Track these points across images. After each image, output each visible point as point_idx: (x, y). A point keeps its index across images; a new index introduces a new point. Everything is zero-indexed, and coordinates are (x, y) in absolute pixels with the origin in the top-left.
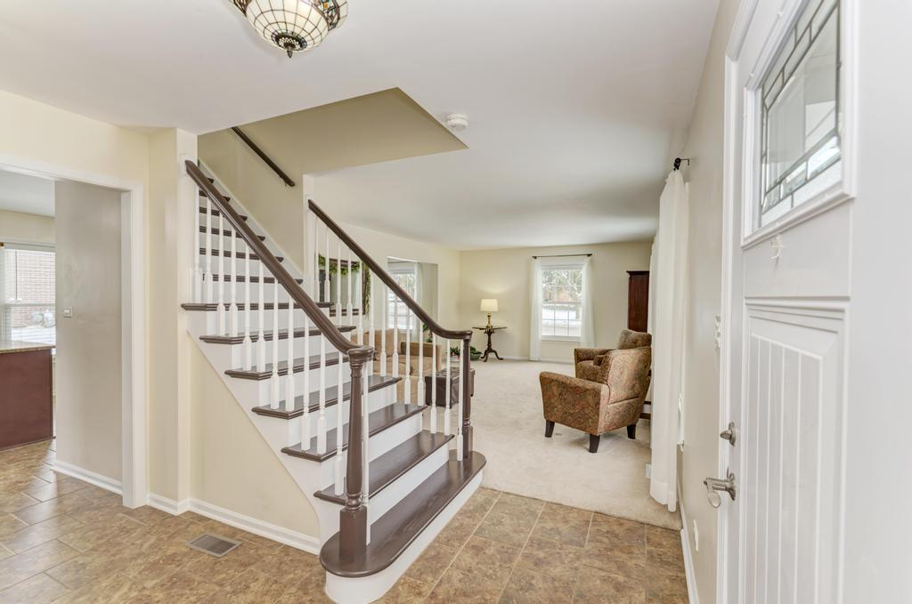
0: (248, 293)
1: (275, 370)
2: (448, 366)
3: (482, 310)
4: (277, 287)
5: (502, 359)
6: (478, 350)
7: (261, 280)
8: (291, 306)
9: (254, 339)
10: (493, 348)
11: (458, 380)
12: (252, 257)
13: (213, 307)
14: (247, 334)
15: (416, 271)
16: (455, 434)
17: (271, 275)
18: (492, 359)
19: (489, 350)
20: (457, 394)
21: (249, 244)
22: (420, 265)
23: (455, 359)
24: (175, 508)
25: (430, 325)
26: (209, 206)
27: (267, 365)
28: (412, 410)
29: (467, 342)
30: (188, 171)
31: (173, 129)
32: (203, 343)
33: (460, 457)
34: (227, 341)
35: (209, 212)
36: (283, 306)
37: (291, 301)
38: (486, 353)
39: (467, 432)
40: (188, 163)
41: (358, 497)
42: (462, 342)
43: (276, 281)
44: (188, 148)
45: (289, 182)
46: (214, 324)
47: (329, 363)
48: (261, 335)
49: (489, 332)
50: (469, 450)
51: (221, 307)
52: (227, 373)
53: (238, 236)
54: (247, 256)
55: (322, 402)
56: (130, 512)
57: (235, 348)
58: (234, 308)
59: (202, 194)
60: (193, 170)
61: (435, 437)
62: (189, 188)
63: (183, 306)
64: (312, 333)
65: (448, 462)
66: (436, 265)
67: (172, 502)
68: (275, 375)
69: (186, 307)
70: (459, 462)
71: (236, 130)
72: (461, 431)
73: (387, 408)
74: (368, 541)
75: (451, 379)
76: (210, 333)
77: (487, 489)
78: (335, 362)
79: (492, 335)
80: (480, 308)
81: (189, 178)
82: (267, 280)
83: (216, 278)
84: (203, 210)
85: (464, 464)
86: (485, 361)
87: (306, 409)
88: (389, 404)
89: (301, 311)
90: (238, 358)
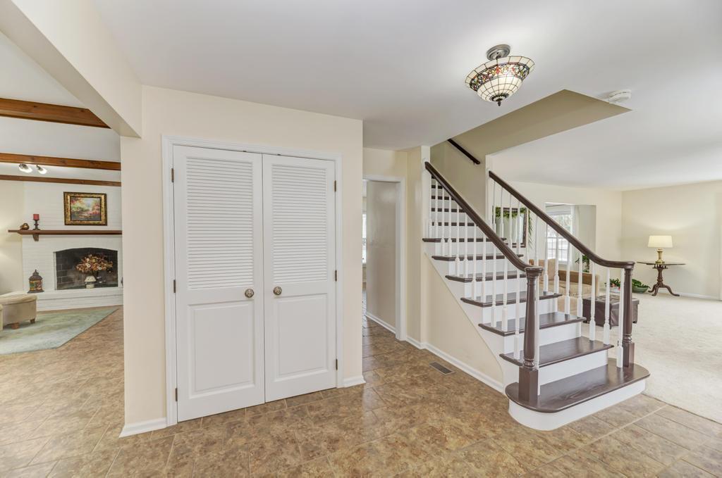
0: (458, 232)
1: (474, 278)
2: (608, 294)
3: (649, 246)
4: (476, 228)
5: (678, 295)
6: (644, 283)
7: (466, 224)
8: (485, 240)
9: (462, 259)
10: (665, 283)
11: (617, 306)
12: (461, 211)
13: (439, 240)
14: (458, 256)
15: (572, 213)
16: (615, 345)
17: (472, 221)
18: (663, 295)
19: (660, 284)
20: (617, 318)
21: (459, 204)
22: (577, 207)
23: (615, 289)
24: (419, 345)
25: (588, 256)
26: (437, 184)
27: (469, 275)
28: (571, 318)
29: (628, 272)
30: (426, 168)
31: (420, 147)
32: (433, 260)
33: (620, 364)
34: (446, 259)
35: (437, 187)
36: (480, 240)
37: (485, 237)
38: (655, 288)
39: (627, 347)
40: (427, 164)
41: (532, 361)
42: (623, 271)
43: (475, 225)
44: (426, 156)
45: (476, 161)
46: (439, 249)
47: (510, 277)
48: (466, 257)
49: (660, 268)
50: (630, 362)
51: (443, 241)
52: (446, 277)
53: (452, 199)
54: (458, 211)
55: (505, 301)
56: (399, 341)
57: (451, 263)
58: (450, 241)
59: (433, 178)
60: (428, 166)
61: (594, 343)
62: (426, 175)
63: (423, 239)
64: (498, 257)
65: (607, 365)
66: (595, 206)
67: (417, 342)
68: (474, 280)
69: (425, 240)
70: (619, 369)
71: (450, 141)
72: (621, 344)
73: (549, 314)
74: (539, 394)
75: (610, 305)
76: (437, 254)
77: (650, 397)
78: (515, 277)
79: (664, 272)
80: (648, 244)
81: (427, 171)
82: (470, 225)
83: (440, 224)
84: (433, 187)
85: (624, 370)
86: (655, 295)
87: (494, 303)
88: (551, 312)
89: (491, 243)
90: (453, 268)
